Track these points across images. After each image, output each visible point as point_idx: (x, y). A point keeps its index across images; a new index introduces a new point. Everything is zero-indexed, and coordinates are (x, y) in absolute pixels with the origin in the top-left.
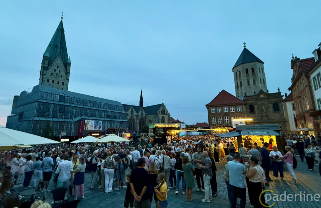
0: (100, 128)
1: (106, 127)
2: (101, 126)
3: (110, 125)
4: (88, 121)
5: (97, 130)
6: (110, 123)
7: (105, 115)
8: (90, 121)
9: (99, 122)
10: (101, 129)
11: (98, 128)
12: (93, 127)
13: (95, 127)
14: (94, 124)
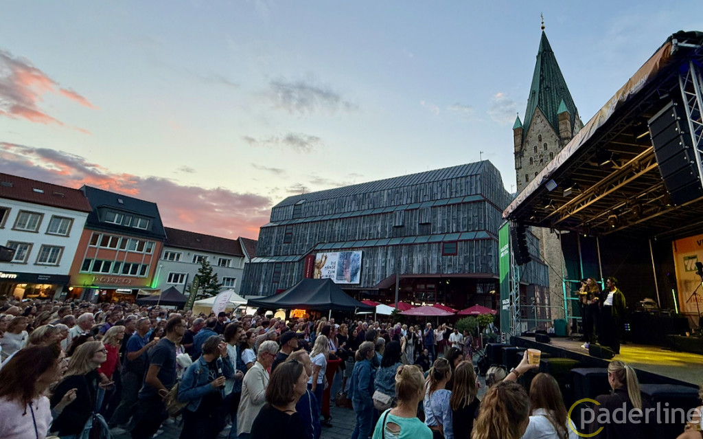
0: (354, 275)
1: (378, 273)
2: (358, 269)
3: (392, 262)
4: (323, 256)
5: (346, 282)
6: (393, 254)
7: (384, 227)
8: (329, 254)
9: (352, 255)
10: (357, 281)
11: (348, 275)
12: (335, 274)
13: (341, 274)
14: (339, 265)
